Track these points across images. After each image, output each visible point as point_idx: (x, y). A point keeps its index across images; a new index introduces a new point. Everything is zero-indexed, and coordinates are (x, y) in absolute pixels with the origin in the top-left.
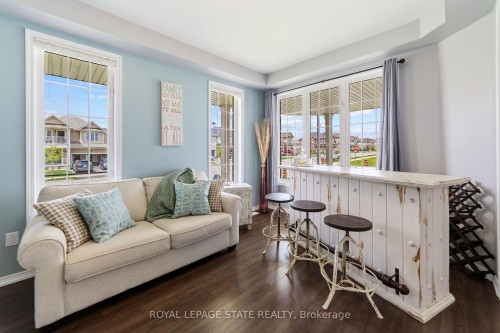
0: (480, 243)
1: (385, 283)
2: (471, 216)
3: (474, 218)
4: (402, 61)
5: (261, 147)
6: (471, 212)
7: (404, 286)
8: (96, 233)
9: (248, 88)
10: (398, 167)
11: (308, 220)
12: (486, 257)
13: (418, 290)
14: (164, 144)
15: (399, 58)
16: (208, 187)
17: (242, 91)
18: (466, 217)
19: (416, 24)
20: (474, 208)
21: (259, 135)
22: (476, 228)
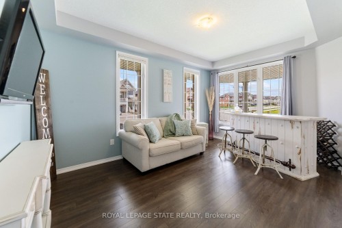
0: (335, 152)
1: (284, 165)
2: (331, 139)
3: (332, 140)
4: (294, 57)
5: (209, 103)
6: (331, 136)
7: (293, 165)
8: (153, 140)
9: (202, 70)
10: (291, 113)
11: (244, 139)
12: (338, 158)
13: (300, 167)
14: (165, 101)
15: (293, 55)
16: (190, 122)
17: (199, 71)
18: (329, 139)
19: (303, 38)
20: (333, 134)
21: (207, 95)
22: (334, 144)
